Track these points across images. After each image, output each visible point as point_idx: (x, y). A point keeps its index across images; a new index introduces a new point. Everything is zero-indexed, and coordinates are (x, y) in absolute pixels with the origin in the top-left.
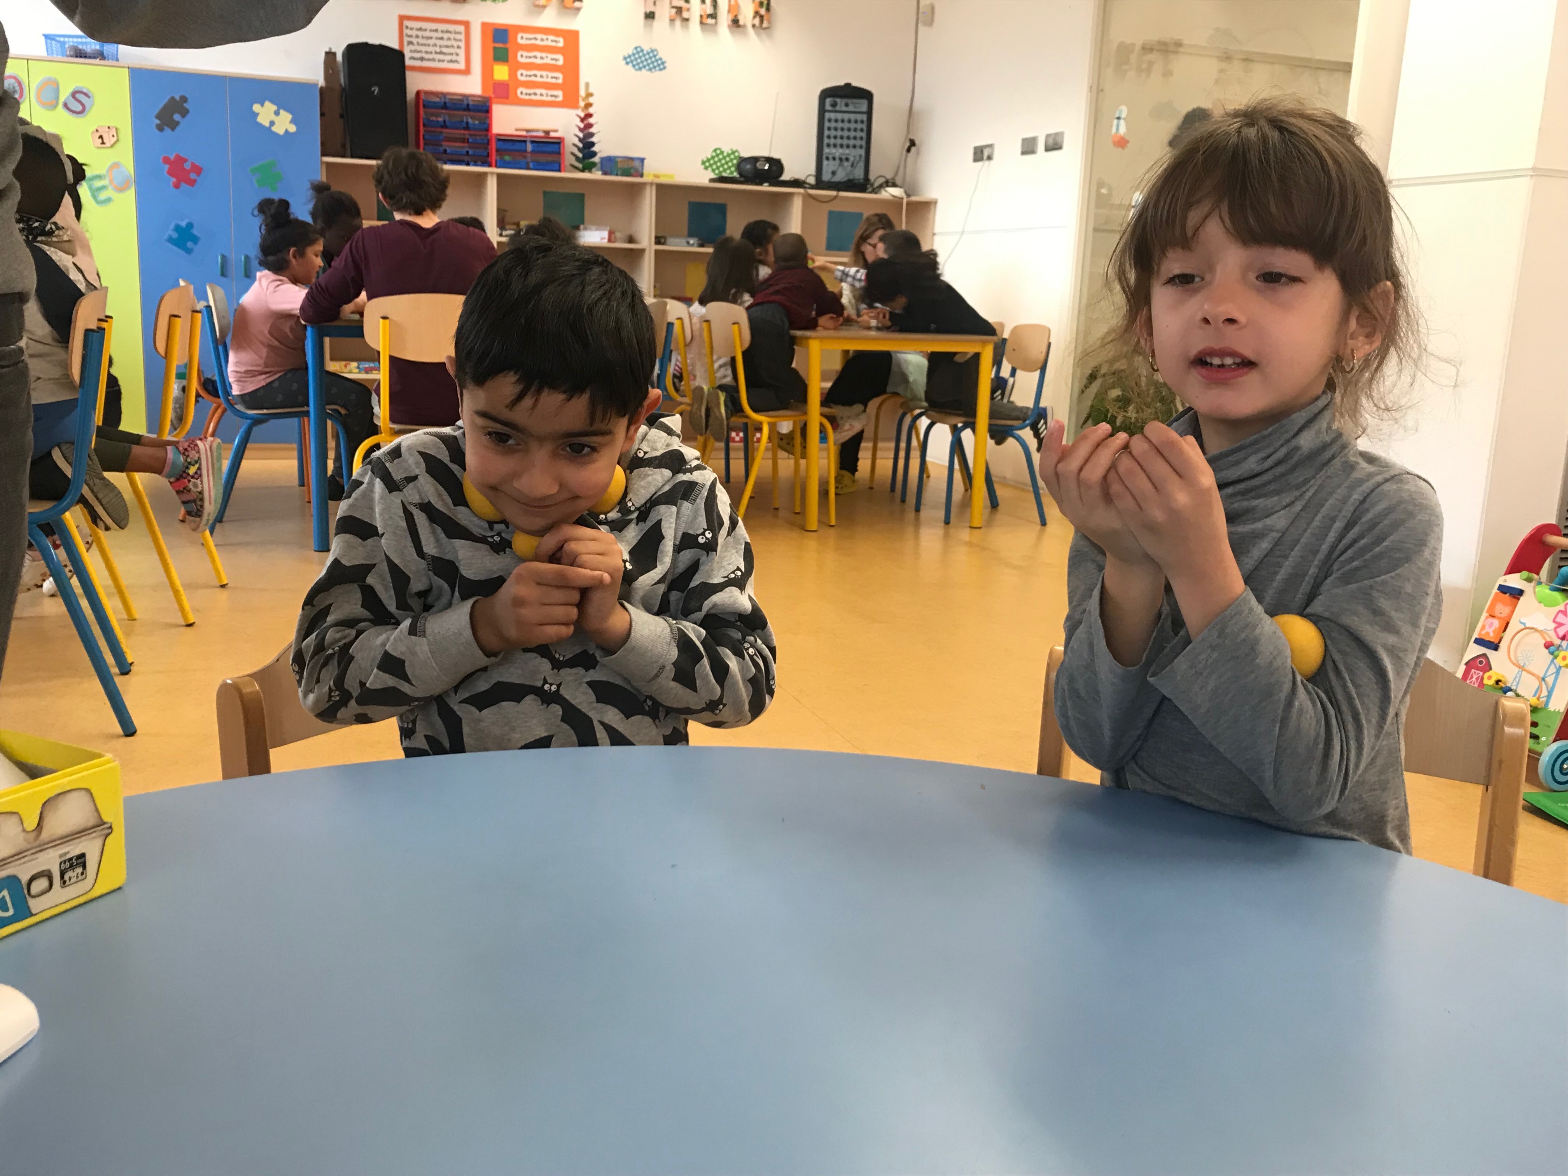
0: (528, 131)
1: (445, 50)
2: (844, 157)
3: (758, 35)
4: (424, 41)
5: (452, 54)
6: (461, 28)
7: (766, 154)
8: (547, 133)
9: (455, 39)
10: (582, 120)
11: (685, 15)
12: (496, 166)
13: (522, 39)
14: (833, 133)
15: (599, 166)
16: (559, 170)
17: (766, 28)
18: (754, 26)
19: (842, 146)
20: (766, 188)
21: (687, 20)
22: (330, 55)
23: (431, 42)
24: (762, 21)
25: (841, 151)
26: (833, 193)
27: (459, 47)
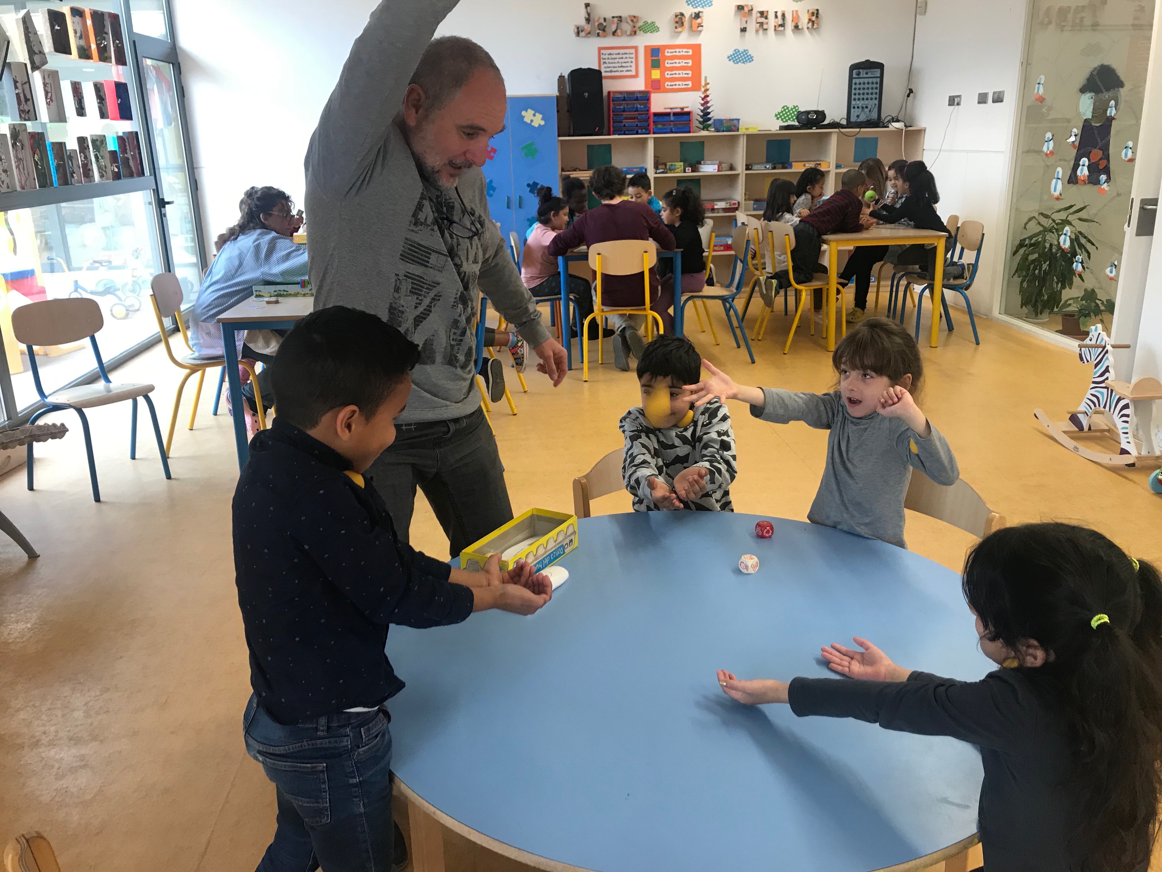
0: (671, 109)
1: (624, 65)
2: (864, 106)
3: (811, 33)
4: (612, 61)
5: (627, 67)
6: (633, 51)
7: (815, 109)
8: (682, 109)
9: (630, 58)
10: (703, 99)
11: (765, 27)
12: (654, 133)
13: (668, 53)
14: (857, 91)
15: (713, 125)
16: (690, 132)
17: (817, 28)
18: (808, 28)
19: (863, 99)
20: (814, 130)
21: (766, 29)
22: (561, 77)
23: (616, 61)
24: (813, 25)
25: (862, 102)
26: (858, 130)
27: (632, 62)
